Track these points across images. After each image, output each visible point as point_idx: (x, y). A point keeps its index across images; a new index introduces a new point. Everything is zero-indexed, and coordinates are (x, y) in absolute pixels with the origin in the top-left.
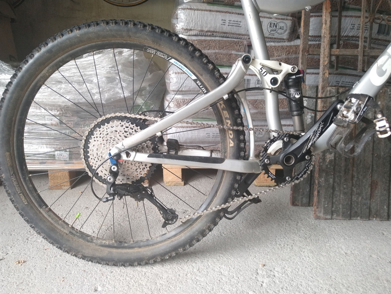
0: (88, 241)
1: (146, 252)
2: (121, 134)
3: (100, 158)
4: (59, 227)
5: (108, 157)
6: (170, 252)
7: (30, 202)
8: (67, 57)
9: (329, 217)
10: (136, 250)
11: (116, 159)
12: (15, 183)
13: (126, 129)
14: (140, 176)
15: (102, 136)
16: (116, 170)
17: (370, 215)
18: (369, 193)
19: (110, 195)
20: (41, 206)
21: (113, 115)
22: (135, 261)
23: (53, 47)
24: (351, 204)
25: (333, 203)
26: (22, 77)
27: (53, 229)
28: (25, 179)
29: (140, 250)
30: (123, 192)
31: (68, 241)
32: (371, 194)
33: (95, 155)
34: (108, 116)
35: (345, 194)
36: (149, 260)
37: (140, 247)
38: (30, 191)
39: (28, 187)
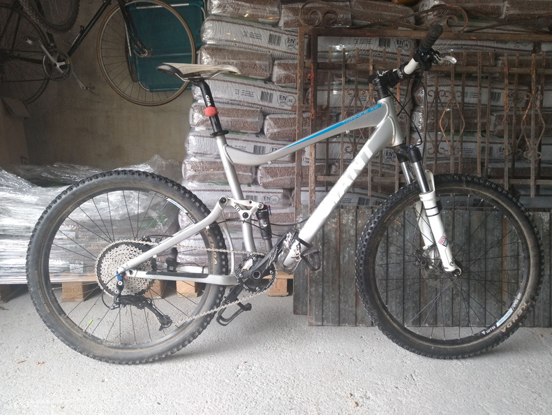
0: (98, 343)
1: (147, 352)
2: (127, 256)
3: (110, 275)
4: (75, 331)
5: (115, 274)
6: (166, 351)
7: (52, 311)
8: (87, 197)
9: (320, 323)
10: (138, 350)
11: (122, 276)
12: (41, 296)
13: (131, 252)
14: (141, 289)
15: (112, 257)
16: (121, 284)
17: (356, 322)
18: (354, 302)
19: (116, 304)
20: (60, 314)
21: (121, 241)
22: (137, 359)
23: (76, 191)
24: (339, 311)
25: (323, 311)
26: (52, 213)
27: (70, 334)
28: (48, 292)
29: (141, 350)
30: (127, 302)
31: (82, 343)
32: (356, 302)
33: (106, 273)
34: (117, 242)
35: (333, 302)
36: (148, 358)
37: (142, 348)
38: (52, 302)
39: (50, 298)
